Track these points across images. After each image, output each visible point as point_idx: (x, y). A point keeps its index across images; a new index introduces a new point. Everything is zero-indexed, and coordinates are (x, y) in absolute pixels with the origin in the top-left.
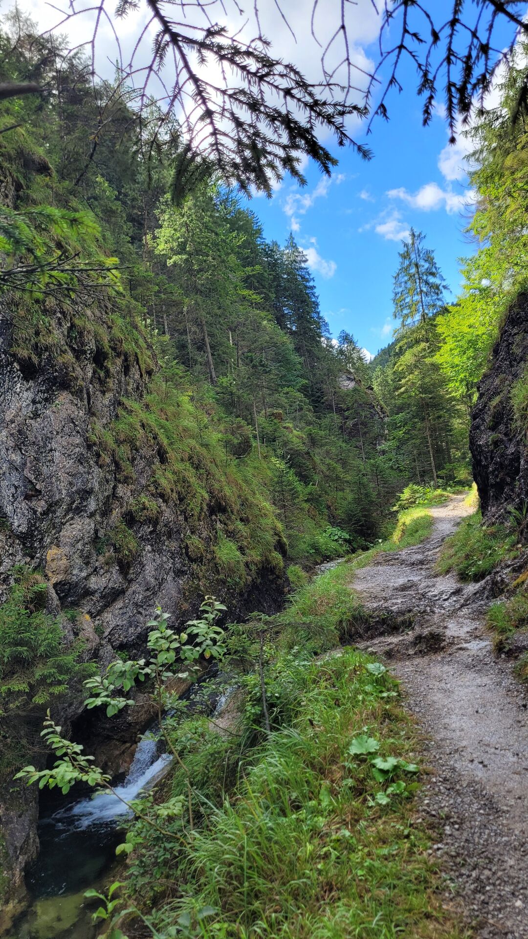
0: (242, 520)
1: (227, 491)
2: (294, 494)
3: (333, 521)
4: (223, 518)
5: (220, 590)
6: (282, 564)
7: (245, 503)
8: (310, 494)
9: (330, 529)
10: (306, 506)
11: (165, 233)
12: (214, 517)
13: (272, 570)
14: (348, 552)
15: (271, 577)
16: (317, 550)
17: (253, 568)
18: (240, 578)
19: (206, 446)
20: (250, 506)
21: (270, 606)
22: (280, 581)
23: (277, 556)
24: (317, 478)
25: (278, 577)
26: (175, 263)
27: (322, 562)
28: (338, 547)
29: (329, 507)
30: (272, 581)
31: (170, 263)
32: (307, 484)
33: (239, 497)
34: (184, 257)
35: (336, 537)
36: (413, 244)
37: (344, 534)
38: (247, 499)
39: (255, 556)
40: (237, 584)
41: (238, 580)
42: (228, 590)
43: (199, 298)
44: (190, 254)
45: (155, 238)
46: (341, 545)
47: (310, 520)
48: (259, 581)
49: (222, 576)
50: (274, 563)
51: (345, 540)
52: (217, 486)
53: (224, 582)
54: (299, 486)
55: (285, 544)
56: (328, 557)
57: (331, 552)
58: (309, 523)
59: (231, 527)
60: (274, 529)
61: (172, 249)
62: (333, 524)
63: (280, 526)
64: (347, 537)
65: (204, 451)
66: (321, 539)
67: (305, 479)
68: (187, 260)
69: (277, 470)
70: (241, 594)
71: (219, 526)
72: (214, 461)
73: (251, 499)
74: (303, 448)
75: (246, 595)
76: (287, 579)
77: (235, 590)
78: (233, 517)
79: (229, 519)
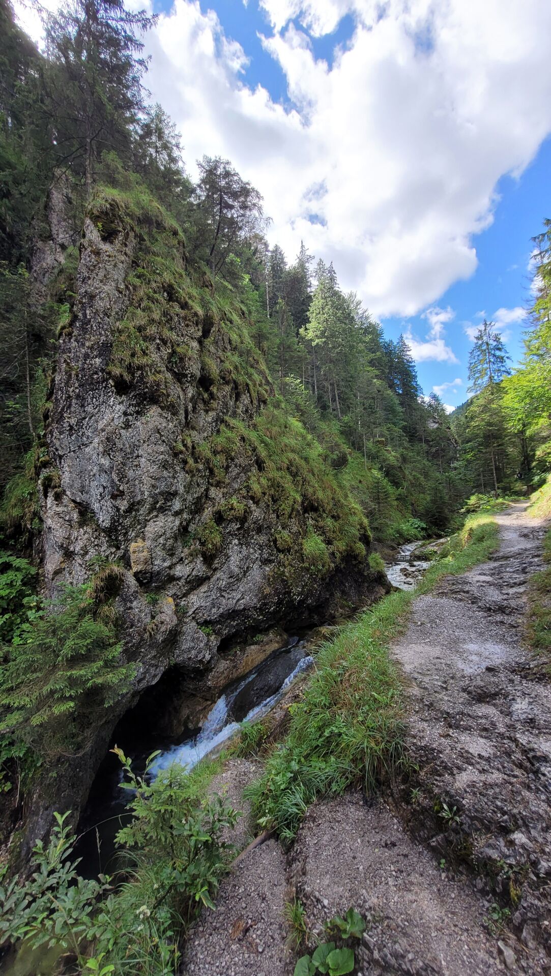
0: (333, 517)
1: (320, 495)
2: (387, 495)
3: (415, 514)
4: (314, 515)
5: (303, 576)
6: (364, 552)
7: (337, 503)
8: (399, 495)
9: (412, 520)
10: (395, 503)
11: (312, 325)
12: (306, 515)
13: (355, 557)
14: (424, 538)
15: (354, 562)
16: (401, 535)
17: (338, 555)
18: (323, 566)
19: (306, 459)
20: (342, 506)
21: (351, 586)
22: (361, 566)
23: (361, 547)
24: (405, 484)
25: (360, 562)
26: (317, 344)
27: (404, 544)
28: (417, 533)
29: (412, 505)
30: (355, 566)
31: (314, 344)
32: (398, 488)
33: (333, 499)
34: (324, 340)
35: (416, 526)
36: (485, 330)
37: (422, 524)
38: (339, 501)
39: (340, 545)
40: (319, 571)
41: (321, 568)
42: (311, 575)
43: (332, 366)
44: (327, 337)
45: (306, 329)
46: (419, 531)
47: (398, 513)
48: (342, 566)
49: (306, 565)
50: (357, 552)
51: (423, 529)
52: (311, 490)
53: (307, 569)
54: (390, 489)
55: (369, 536)
56: (409, 540)
57: (412, 536)
58: (399, 515)
59: (321, 524)
60: (361, 524)
61: (316, 336)
62: (415, 516)
63: (366, 521)
64: (425, 526)
65: (303, 463)
66: (404, 527)
67: (396, 484)
68: (325, 342)
69: (376, 478)
70: (323, 579)
71: (311, 522)
72: (311, 471)
73: (342, 500)
74: (396, 463)
75: (327, 580)
76: (368, 564)
77: (317, 576)
78: (325, 515)
79: (321, 516)
